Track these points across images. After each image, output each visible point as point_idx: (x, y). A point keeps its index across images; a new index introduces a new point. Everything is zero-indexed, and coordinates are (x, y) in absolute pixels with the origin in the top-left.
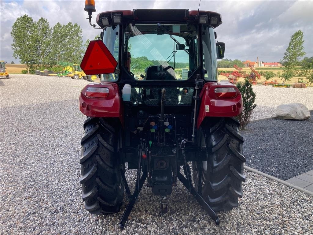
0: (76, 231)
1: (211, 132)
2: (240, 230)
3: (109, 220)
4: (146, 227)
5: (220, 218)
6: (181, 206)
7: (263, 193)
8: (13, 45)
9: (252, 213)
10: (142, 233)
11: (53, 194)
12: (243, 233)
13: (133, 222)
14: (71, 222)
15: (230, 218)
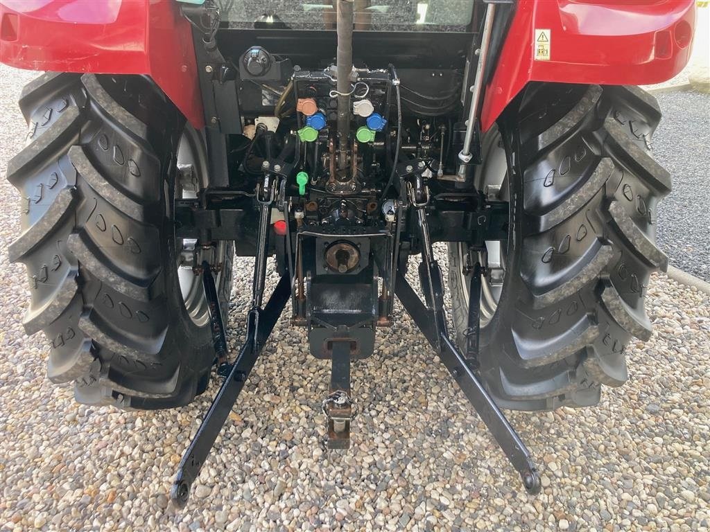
0: (55, 462)
1: (541, 147)
2: (596, 476)
3: (169, 424)
4: (285, 457)
5: (529, 427)
6: (404, 375)
7: (664, 335)
9: (634, 408)
10: (270, 481)
11: (15, 316)
12: (607, 491)
13: (244, 435)
14: (47, 424)
15: (563, 429)
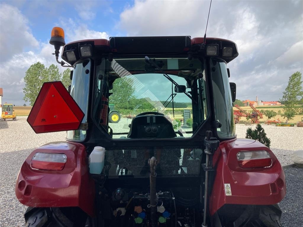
8: (25, 89)
